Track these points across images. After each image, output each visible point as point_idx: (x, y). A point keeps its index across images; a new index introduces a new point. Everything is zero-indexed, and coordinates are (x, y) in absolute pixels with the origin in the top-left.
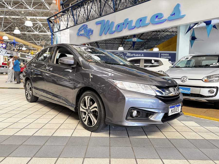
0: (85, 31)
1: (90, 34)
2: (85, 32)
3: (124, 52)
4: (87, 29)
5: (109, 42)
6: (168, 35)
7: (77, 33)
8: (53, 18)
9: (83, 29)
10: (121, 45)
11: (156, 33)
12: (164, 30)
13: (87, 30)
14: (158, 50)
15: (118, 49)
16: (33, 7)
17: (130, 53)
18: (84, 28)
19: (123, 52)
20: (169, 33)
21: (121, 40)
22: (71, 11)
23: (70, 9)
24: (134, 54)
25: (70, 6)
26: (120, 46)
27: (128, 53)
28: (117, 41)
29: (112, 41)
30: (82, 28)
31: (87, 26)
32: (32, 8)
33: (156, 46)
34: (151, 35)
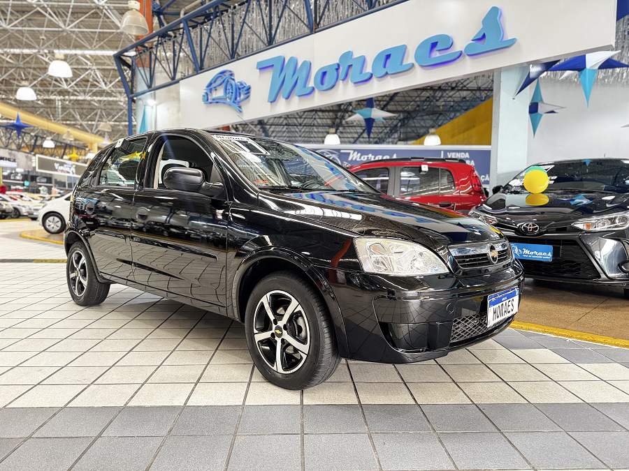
0: (226, 89)
1: (242, 97)
2: (228, 91)
3: (340, 150)
4: (231, 85)
5: (299, 120)
6: (465, 98)
7: (204, 96)
8: (132, 53)
9: (221, 84)
10: (333, 130)
11: (431, 92)
12: (454, 85)
13: (232, 87)
14: (440, 143)
15: (323, 142)
16: (72, 22)
17: (359, 151)
18: (222, 80)
19: (338, 150)
20: (469, 92)
21: (331, 114)
22: (183, 33)
23: (182, 25)
24: (370, 155)
25: (182, 16)
26: (328, 133)
27: (352, 152)
28: (320, 118)
29: (305, 118)
30: (219, 82)
31: (231, 75)
32: (69, 25)
33: (432, 130)
34: (418, 99)
